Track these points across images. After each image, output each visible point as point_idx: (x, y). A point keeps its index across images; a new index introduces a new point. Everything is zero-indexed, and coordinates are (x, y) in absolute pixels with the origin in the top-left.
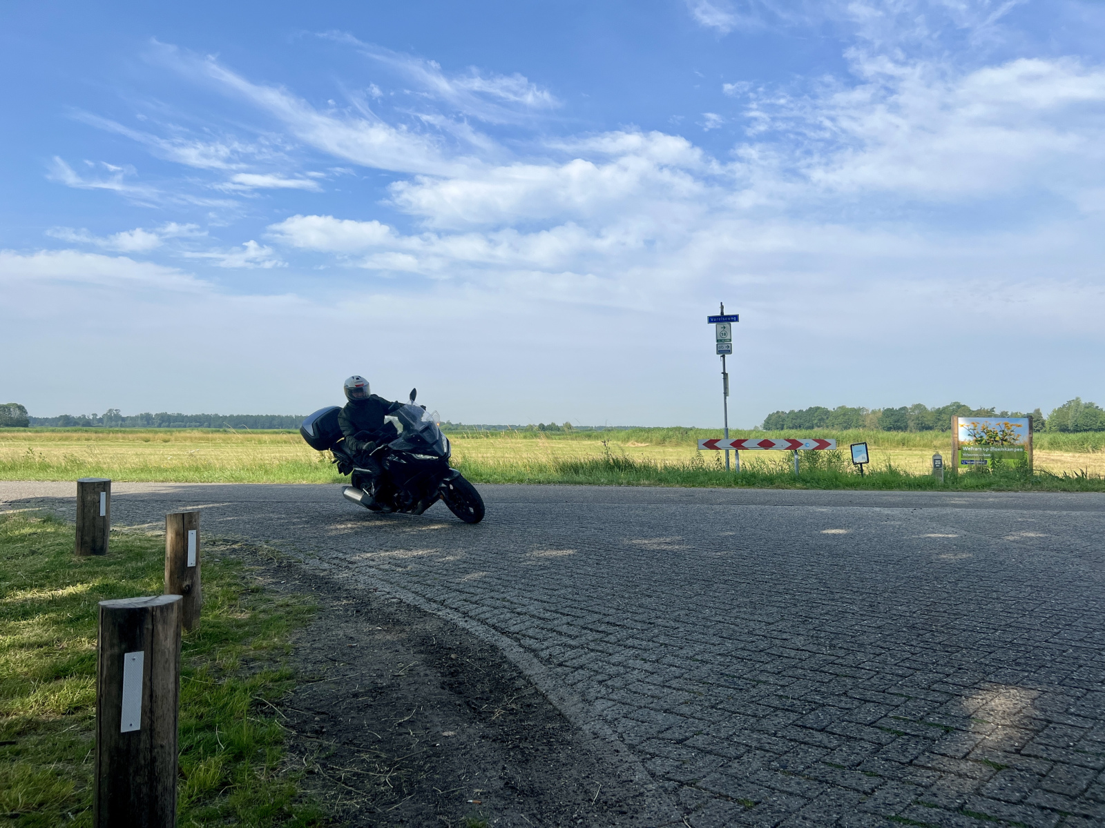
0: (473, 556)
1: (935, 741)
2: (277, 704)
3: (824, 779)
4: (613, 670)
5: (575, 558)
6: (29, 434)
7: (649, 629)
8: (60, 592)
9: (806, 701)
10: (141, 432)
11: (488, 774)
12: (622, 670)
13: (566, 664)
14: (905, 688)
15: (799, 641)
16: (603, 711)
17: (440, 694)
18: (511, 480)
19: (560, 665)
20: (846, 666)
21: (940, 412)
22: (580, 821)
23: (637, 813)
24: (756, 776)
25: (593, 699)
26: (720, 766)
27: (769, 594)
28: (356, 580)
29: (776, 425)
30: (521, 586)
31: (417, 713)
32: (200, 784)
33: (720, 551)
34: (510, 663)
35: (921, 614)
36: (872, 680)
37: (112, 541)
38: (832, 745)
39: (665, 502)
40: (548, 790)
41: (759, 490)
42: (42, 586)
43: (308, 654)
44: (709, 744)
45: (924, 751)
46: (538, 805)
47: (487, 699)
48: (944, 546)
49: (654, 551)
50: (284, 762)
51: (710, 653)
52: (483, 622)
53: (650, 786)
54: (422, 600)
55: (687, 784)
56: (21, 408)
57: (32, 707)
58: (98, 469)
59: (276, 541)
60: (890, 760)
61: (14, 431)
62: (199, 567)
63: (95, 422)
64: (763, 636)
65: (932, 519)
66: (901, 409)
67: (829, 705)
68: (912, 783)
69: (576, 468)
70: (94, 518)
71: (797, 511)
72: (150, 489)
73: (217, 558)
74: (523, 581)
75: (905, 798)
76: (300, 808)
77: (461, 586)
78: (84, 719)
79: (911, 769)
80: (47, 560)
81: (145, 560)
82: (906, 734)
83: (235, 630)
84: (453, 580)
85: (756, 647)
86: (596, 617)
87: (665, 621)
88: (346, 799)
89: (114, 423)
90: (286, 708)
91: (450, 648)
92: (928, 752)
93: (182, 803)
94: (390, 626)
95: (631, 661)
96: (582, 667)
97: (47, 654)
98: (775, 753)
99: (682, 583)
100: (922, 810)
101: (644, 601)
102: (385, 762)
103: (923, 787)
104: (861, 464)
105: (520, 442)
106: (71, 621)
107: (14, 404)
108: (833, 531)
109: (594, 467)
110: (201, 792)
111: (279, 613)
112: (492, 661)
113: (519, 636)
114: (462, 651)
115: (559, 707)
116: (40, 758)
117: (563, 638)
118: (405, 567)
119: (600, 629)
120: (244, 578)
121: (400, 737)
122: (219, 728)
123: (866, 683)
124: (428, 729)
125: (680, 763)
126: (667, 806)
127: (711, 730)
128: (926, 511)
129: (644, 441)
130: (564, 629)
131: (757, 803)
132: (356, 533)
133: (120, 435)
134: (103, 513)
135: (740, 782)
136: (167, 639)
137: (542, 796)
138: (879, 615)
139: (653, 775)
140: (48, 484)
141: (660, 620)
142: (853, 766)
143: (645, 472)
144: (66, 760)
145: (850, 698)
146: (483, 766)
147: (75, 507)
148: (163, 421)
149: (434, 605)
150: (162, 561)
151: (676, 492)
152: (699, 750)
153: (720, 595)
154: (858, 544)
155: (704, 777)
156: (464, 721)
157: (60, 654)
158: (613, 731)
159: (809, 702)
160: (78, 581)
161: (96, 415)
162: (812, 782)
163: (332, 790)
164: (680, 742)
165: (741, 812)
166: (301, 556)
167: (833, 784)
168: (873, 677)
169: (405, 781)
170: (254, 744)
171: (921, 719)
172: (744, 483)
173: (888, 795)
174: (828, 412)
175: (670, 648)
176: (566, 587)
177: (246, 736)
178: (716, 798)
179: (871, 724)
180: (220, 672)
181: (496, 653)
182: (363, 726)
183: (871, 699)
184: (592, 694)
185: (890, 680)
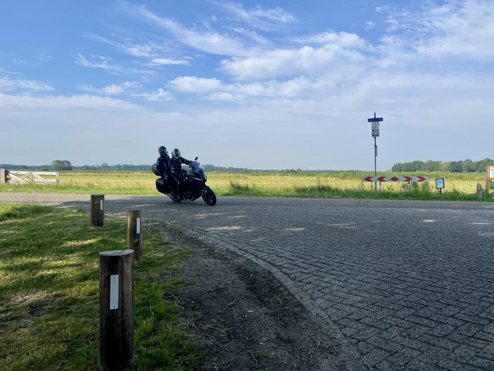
0: (259, 230)
1: (484, 326)
2: (176, 295)
3: (429, 342)
4: (324, 285)
5: (305, 232)
6: (72, 173)
7: (341, 266)
8: (85, 242)
9: (418, 303)
10: (117, 173)
11: (269, 331)
12: (329, 285)
13: (303, 281)
14: (468, 299)
15: (414, 274)
16: (320, 304)
17: (246, 293)
18: (274, 195)
19: (300, 281)
20: (437, 287)
21: (479, 163)
22: (312, 356)
23: (338, 353)
24: (395, 339)
25: (315, 298)
26: (378, 333)
27: (398, 251)
28: (208, 239)
29: (398, 169)
30: (281, 244)
31: (236, 301)
32: (144, 331)
33: (374, 230)
34: (277, 280)
35: (474, 263)
36: (451, 294)
37: (106, 220)
38: (432, 326)
39: (346, 206)
40: (296, 340)
41: (391, 201)
42: (78, 240)
43: (188, 273)
44: (371, 322)
45: (479, 331)
46: (292, 347)
47: (267, 296)
48: (485, 229)
49: (342, 229)
50: (179, 322)
51: (370, 278)
52: (264, 260)
53: (344, 341)
54: (237, 249)
55: (362, 341)
56: (68, 162)
57: (74, 293)
58: (100, 189)
59: (174, 221)
60: (462, 334)
61: (66, 172)
62: (141, 233)
63: (98, 168)
64: (396, 271)
65: (477, 215)
66: (459, 162)
67: (430, 306)
68: (474, 347)
69: (304, 190)
70: (98, 211)
71: (409, 211)
72: (121, 198)
73: (149, 228)
74: (282, 242)
75: (470, 353)
76: (187, 343)
77: (254, 244)
78: (96, 298)
79: (472, 339)
80: (80, 228)
81: (119, 229)
82: (470, 322)
83: (157, 261)
84: (250, 241)
85: (393, 276)
86: (316, 260)
87: (349, 262)
88: (206, 340)
89: (105, 169)
90: (179, 297)
91: (250, 272)
92: (481, 331)
93: (136, 339)
94: (223, 261)
95: (333, 281)
96: (310, 283)
97: (80, 270)
98: (404, 328)
99: (356, 245)
100: (479, 360)
101: (338, 253)
102: (223, 324)
103: (479, 348)
104: (440, 188)
105: (278, 177)
106: (90, 255)
107: (65, 161)
108: (428, 221)
109: (312, 189)
110: (144, 333)
111: (175, 254)
112: (269, 278)
113: (281, 267)
114: (256, 273)
115: (300, 301)
116: (78, 315)
117: (301, 269)
118: (229, 234)
119: (318, 265)
120: (160, 237)
121: (229, 312)
122: (151, 305)
123: (448, 296)
124: (241, 308)
125: (358, 330)
126: (352, 351)
127: (372, 315)
128: (474, 212)
129: (335, 177)
130: (301, 264)
131: (396, 352)
132: (208, 218)
133: (109, 174)
134: (101, 209)
135: (388, 342)
136: (128, 269)
137: (294, 343)
138: (452, 262)
139: (345, 336)
140: (80, 195)
141: (346, 262)
142: (443, 336)
143: (336, 192)
144: (88, 316)
145: (441, 303)
146: (266, 328)
147: (90, 205)
148: (126, 168)
149: (243, 252)
150: (126, 229)
151: (351, 201)
152: (367, 325)
153: (374, 251)
154: (440, 227)
155: (370, 338)
156: (257, 306)
157: (85, 270)
158: (326, 314)
159: (419, 304)
160: (92, 238)
161: (98, 165)
162: (423, 343)
163: (200, 335)
164: (357, 320)
165: (389, 356)
166: (184, 228)
167: (434, 345)
168: (451, 293)
169: (232, 333)
170: (166, 313)
171: (477, 314)
172: (384, 197)
173: (461, 352)
174: (423, 163)
175: (351, 275)
176: (301, 245)
177: (162, 310)
178: (376, 349)
179: (452, 316)
180: (151, 280)
181: (271, 274)
182: (213, 306)
183: (451, 304)
184: (315, 296)
185: (461, 295)
